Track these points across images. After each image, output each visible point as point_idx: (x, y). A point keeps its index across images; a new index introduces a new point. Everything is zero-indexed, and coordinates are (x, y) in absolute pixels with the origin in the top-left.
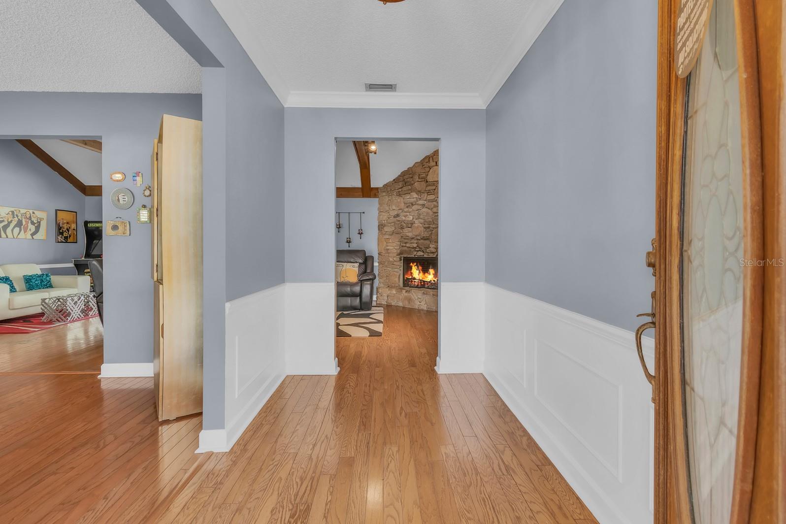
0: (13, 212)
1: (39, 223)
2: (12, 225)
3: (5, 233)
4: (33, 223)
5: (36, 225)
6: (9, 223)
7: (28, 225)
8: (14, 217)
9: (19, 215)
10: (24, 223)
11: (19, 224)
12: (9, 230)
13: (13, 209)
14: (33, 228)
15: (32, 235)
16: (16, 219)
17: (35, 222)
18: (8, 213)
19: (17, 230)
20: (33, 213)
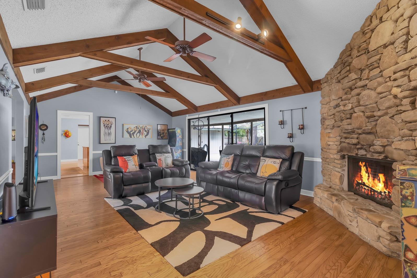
0: (137, 127)
1: (149, 131)
2: (136, 132)
3: (133, 136)
4: (146, 131)
5: (147, 132)
6: (135, 131)
7: (143, 132)
8: (137, 129)
9: (140, 128)
10: (142, 131)
11: (140, 132)
12: (135, 135)
13: (137, 125)
14: (146, 133)
15: (145, 136)
16: (138, 130)
17: (147, 130)
18: (135, 127)
19: (138, 134)
20: (146, 126)
